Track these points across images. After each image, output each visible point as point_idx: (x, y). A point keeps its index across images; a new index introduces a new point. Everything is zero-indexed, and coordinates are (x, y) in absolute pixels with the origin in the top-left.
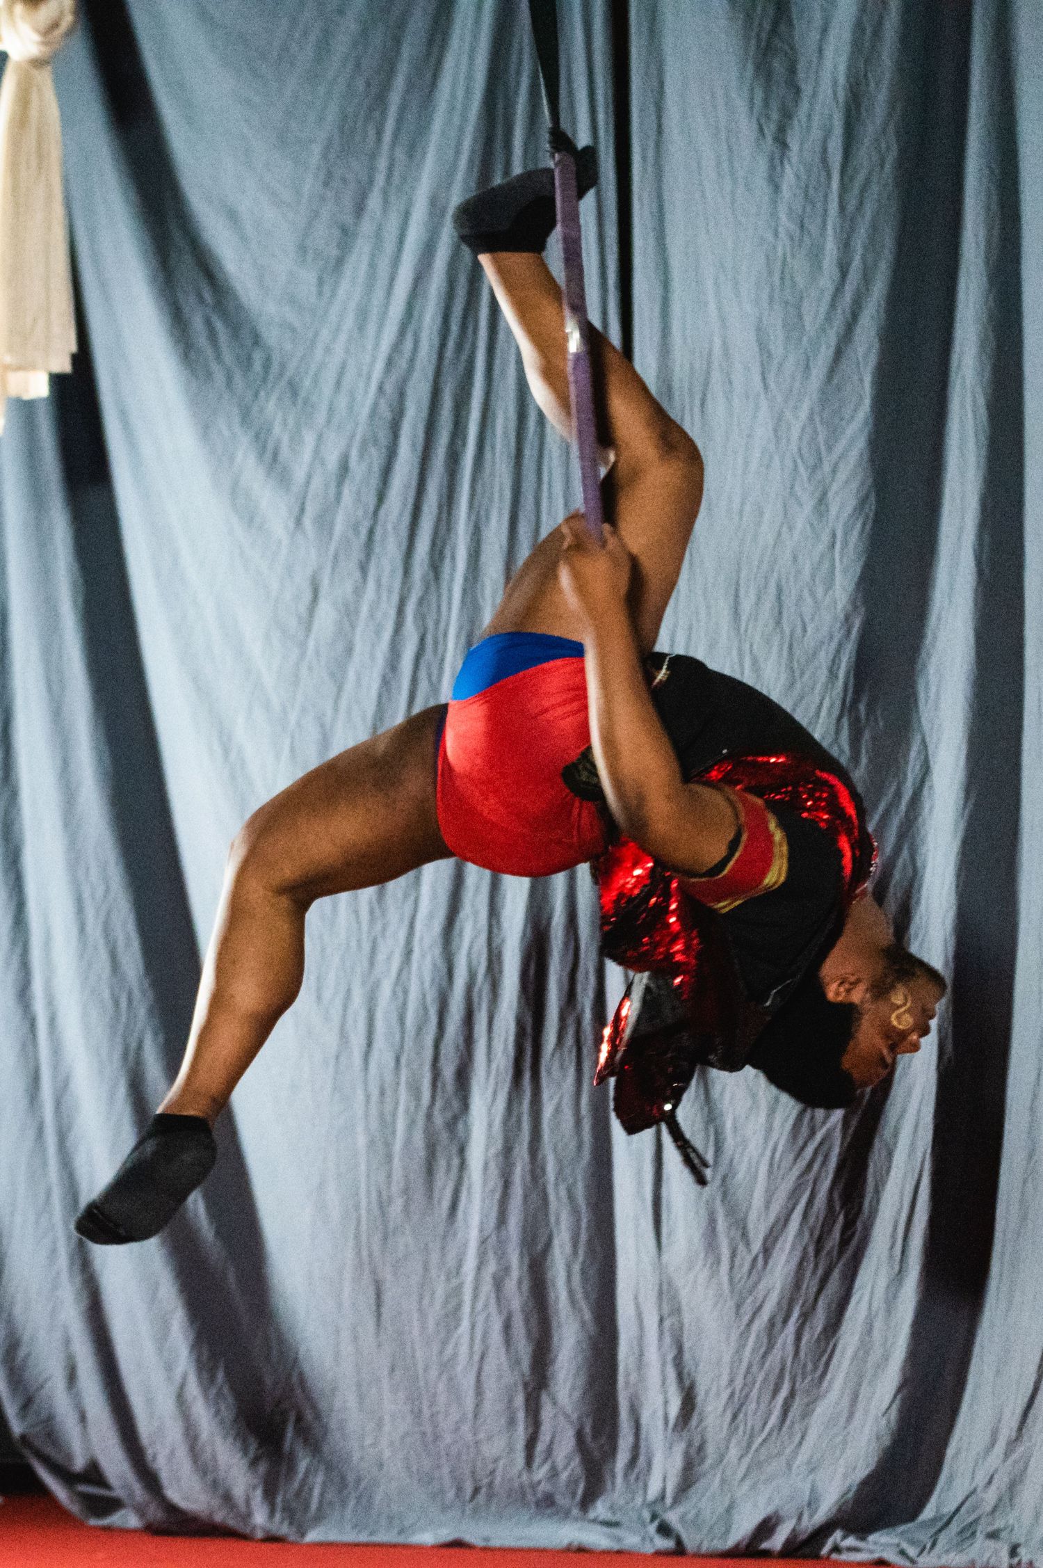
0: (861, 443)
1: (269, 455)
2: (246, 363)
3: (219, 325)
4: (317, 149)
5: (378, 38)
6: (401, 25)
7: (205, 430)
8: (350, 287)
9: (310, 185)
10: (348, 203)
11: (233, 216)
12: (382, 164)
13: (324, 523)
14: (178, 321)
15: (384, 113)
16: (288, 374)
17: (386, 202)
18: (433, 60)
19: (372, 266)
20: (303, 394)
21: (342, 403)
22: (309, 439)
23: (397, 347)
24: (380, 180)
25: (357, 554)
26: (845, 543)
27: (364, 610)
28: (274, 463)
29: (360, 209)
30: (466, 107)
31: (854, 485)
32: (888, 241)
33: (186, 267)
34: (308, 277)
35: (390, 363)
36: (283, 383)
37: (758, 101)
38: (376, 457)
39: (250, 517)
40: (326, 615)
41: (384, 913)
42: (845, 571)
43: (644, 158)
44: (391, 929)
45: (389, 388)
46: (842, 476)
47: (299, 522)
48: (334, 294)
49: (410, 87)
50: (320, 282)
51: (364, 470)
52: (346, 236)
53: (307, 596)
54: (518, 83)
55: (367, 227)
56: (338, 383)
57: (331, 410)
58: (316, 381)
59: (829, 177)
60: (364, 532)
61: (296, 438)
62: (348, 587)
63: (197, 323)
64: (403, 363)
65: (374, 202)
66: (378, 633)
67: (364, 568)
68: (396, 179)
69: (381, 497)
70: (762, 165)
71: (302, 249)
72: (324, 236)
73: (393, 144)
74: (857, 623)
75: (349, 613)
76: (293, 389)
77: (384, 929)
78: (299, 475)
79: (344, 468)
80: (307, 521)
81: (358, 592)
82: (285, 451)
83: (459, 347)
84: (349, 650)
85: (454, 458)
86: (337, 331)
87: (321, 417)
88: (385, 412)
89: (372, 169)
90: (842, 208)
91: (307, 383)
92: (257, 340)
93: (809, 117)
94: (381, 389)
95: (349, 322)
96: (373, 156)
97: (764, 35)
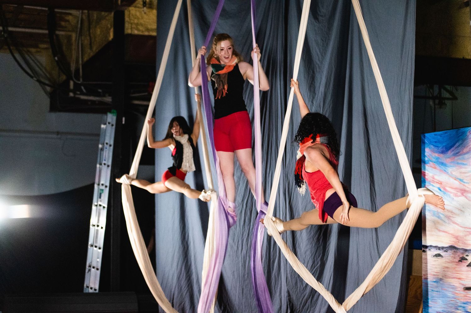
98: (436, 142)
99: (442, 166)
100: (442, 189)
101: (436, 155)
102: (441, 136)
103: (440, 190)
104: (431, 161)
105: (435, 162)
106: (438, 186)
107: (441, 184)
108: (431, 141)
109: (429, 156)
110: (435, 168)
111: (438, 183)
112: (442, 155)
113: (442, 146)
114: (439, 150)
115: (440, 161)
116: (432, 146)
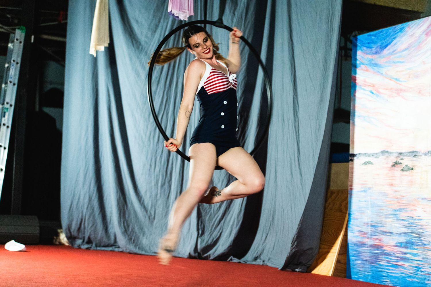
0: (245, 67)
1: (142, 64)
2: (138, 48)
3: (134, 41)
4: (152, 11)
9: (151, 17)
10: (157, 20)
11: (137, 22)
15: (164, 5)
17: (164, 21)
24: (163, 17)
26: (241, 84)
27: (157, 92)
29: (159, 22)
31: (243, 74)
32: (252, 32)
34: (149, 34)
36: (144, 52)
37: (230, 6)
39: (138, 75)
41: (158, 145)
42: (241, 89)
43: (209, 16)
44: (159, 148)
46: (241, 73)
48: (154, 37)
50: (152, 34)
52: (157, 26)
55: (160, 25)
59: (242, 20)
60: (158, 78)
65: (162, 21)
66: (160, 97)
67: (158, 85)
69: (161, 73)
70: (230, 17)
71: (149, 28)
72: (153, 26)
74: (242, 99)
75: (155, 93)
77: (158, 148)
84: (154, 99)
85: (174, 67)
86: (154, 43)
89: (162, 15)
90: (244, 26)
92: (140, 44)
93: (239, 9)
96: (162, 13)
98: (369, 43)
99: (376, 68)
100: (374, 92)
101: (369, 57)
102: (375, 36)
103: (372, 93)
104: (363, 64)
105: (367, 65)
106: (370, 89)
107: (374, 86)
108: (364, 43)
109: (360, 59)
110: (367, 71)
111: (371, 86)
112: (376, 56)
113: (376, 46)
114: (373, 51)
115: (373, 62)
116: (365, 48)
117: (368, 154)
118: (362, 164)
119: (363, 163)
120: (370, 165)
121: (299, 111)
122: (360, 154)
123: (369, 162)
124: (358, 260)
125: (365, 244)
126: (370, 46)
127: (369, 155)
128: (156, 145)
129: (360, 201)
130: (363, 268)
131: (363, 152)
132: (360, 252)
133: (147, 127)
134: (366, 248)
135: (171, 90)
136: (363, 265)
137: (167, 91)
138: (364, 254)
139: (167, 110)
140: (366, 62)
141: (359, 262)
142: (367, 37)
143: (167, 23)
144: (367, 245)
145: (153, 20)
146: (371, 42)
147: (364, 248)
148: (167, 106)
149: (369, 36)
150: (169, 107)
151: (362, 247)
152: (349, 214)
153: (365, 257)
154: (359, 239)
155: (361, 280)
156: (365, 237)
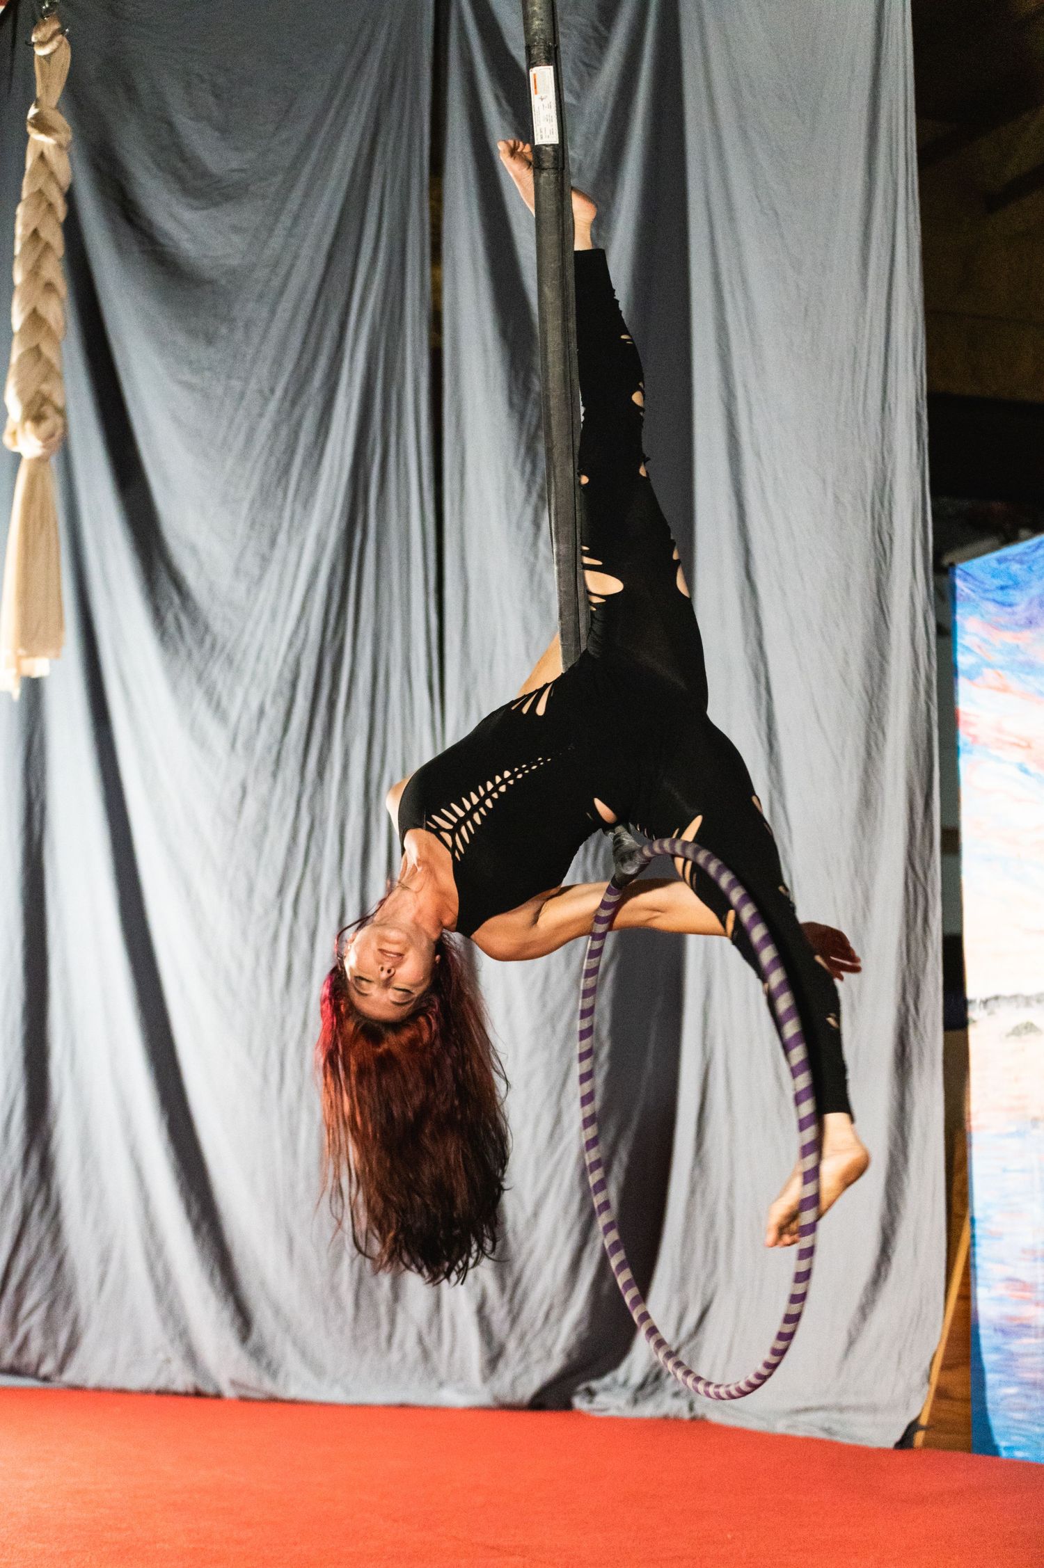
1: (214, 703)
2: (201, 642)
3: (184, 620)
4: (245, 506)
5: (284, 432)
6: (299, 424)
7: (174, 687)
8: (265, 595)
9: (242, 528)
10: (265, 541)
12: (287, 514)
13: (249, 747)
14: (158, 616)
15: (288, 482)
16: (227, 650)
17: (289, 540)
18: (320, 445)
19: (281, 581)
20: (236, 663)
21: (261, 668)
22: (240, 693)
23: (295, 632)
24: (285, 525)
25: (270, 767)
27: (275, 803)
28: (218, 710)
29: (273, 543)
30: (339, 477)
33: (164, 579)
34: (242, 588)
35: (291, 644)
36: (223, 657)
37: (528, 473)
38: (282, 704)
39: (202, 743)
40: (251, 806)
43: (453, 509)
45: (291, 659)
47: (233, 746)
48: (257, 597)
49: (304, 463)
50: (249, 591)
51: (274, 713)
52: (265, 560)
53: (239, 793)
54: (373, 460)
55: (278, 554)
56: (258, 658)
57: (254, 674)
58: (245, 653)
60: (275, 751)
61: (232, 693)
62: (264, 789)
63: (170, 618)
64: (298, 643)
65: (282, 538)
66: (284, 817)
67: (274, 775)
68: (296, 523)
69: (285, 729)
70: (529, 512)
71: (237, 571)
72: (251, 563)
73: (294, 500)
75: (266, 805)
76: (230, 661)
78: (233, 715)
79: (262, 712)
80: (239, 745)
81: (272, 790)
82: (224, 702)
83: (335, 632)
84: (266, 829)
85: (332, 705)
86: (257, 623)
87: (247, 680)
88: (288, 675)
89: (280, 517)
91: (238, 657)
92: (207, 628)
94: (285, 661)
95: (266, 616)
96: (282, 509)
97: (532, 429)
98: (1002, 588)
99: (1030, 678)
100: (1032, 768)
101: (1008, 637)
102: (1021, 562)
103: (1025, 771)
104: (989, 665)
105: (1002, 667)
106: (1018, 756)
107: (1029, 747)
108: (987, 587)
109: (979, 647)
110: (1004, 689)
111: (1018, 745)
112: (1028, 634)
113: (1026, 599)
114: (1017, 617)
115: (1021, 657)
116: (991, 607)
117: (1022, 996)
118: (1008, 1035)
119: (1010, 1030)
120: (1032, 1036)
121: (792, 847)
122: (997, 998)
123: (1029, 1027)
124: (1008, 1384)
125: (1029, 1327)
126: (1011, 599)
127: (1028, 1001)
128: (282, 1001)
129: (1005, 1170)
130: (1024, 1409)
131: (1006, 992)
132: (1013, 1354)
133: (244, 934)
134: (1033, 1341)
135: (326, 791)
136: (1023, 1401)
137: (312, 798)
138: (1028, 1361)
139: (314, 868)
140: (997, 658)
141: (1012, 1390)
142: (994, 564)
143: (302, 548)
144: (1036, 1327)
145: (249, 538)
146: (1010, 583)
147: (1026, 1341)
148: (313, 851)
149: (1000, 561)
150: (320, 853)
151: (1019, 1336)
152: (973, 1221)
153: (1032, 1370)
154: (1010, 1310)
155: (1019, 1454)
156: (1027, 1301)
